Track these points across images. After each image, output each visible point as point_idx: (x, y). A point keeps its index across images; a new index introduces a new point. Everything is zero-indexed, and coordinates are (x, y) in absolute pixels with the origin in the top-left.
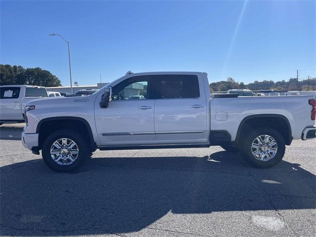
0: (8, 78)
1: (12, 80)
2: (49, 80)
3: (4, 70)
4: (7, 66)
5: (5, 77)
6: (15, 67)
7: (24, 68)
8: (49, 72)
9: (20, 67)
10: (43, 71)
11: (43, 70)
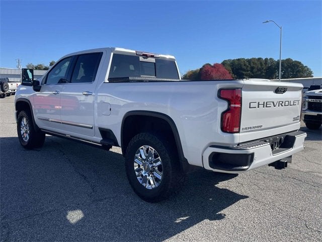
0: (259, 70)
1: (262, 72)
2: (299, 71)
3: (256, 64)
4: (259, 59)
5: (255, 70)
6: (266, 59)
7: (274, 59)
8: (300, 63)
9: (271, 59)
10: (293, 62)
11: (294, 60)
